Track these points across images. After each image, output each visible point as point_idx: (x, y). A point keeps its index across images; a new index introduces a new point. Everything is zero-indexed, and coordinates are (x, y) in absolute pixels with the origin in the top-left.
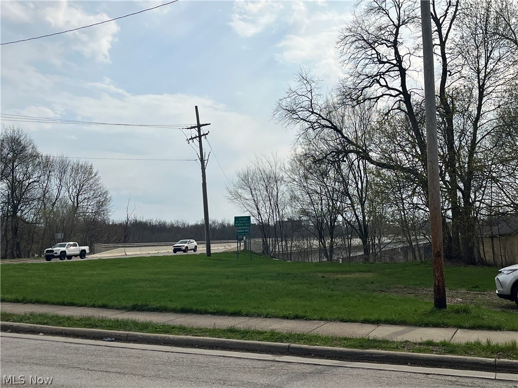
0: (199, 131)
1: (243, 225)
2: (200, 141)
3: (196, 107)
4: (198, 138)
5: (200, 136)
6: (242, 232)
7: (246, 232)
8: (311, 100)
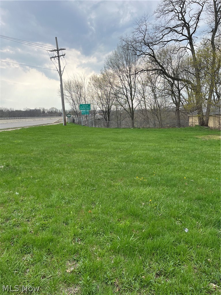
0: (58, 53)
1: (85, 109)
2: (59, 60)
3: (56, 38)
4: (57, 58)
5: (59, 57)
6: (85, 113)
7: (87, 113)
8: (145, 36)
